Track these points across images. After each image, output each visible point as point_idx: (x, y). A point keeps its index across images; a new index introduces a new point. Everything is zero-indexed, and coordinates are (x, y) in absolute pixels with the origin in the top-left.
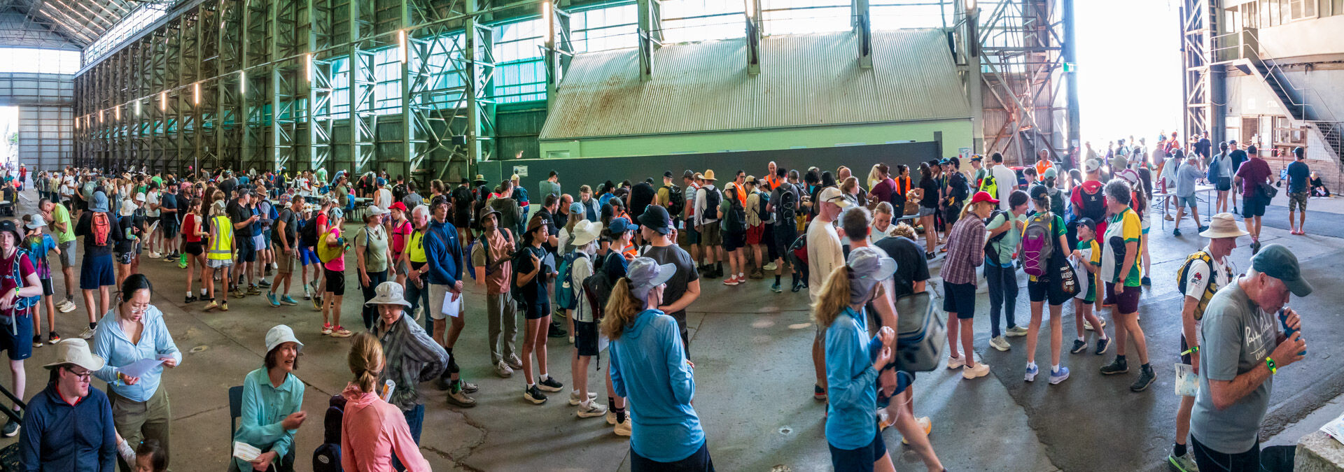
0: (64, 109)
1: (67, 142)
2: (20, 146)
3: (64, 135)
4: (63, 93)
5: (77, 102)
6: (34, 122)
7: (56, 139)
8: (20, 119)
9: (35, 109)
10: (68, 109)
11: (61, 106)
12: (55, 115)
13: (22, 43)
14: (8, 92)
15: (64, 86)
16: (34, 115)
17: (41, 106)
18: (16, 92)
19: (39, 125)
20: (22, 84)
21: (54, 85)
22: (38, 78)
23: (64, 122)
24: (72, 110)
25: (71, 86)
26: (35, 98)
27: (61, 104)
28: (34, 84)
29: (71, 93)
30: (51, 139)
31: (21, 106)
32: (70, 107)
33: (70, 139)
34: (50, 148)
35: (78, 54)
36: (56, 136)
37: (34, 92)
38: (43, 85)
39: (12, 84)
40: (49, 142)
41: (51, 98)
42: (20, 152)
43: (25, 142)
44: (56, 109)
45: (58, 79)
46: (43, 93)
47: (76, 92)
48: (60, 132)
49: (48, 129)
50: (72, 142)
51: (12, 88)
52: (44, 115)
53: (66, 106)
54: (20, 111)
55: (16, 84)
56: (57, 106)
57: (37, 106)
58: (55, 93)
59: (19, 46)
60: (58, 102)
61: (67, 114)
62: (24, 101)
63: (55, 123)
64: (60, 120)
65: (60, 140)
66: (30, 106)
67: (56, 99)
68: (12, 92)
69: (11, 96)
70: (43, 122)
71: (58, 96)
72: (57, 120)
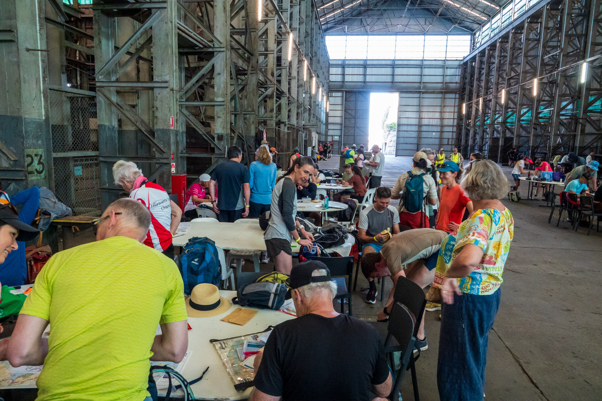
0: (448, 96)
1: (450, 129)
2: (398, 131)
3: (446, 122)
4: (448, 79)
5: (464, 88)
6: (415, 109)
7: (436, 126)
8: (400, 105)
9: (417, 95)
10: (453, 96)
11: (446, 93)
12: (438, 102)
14: (389, 79)
15: (449, 72)
16: (415, 102)
17: (423, 93)
18: (397, 79)
19: (420, 112)
20: (405, 71)
21: (439, 71)
22: (421, 65)
23: (447, 109)
24: (457, 96)
25: (458, 72)
26: (419, 84)
27: (445, 90)
28: (417, 71)
29: (457, 79)
30: (432, 125)
31: (401, 92)
32: (456, 93)
33: (453, 126)
34: (429, 135)
35: (468, 37)
36: (437, 122)
37: (417, 79)
38: (426, 71)
39: (393, 71)
40: (430, 129)
41: (434, 85)
42: (398, 137)
43: (405, 128)
44: (440, 96)
45: (444, 65)
46: (426, 79)
47: (464, 77)
48: (442, 119)
49: (431, 115)
50: (455, 129)
51: (393, 75)
52: (426, 102)
53: (451, 92)
54: (400, 97)
55: (398, 71)
56: (441, 93)
57: (420, 92)
58: (439, 79)
59: (403, 33)
60: (442, 88)
61: (451, 100)
62: (405, 88)
63: (438, 109)
64: (443, 106)
65: (442, 126)
66: (411, 92)
67: (440, 85)
68: (393, 79)
69: (392, 82)
70: (425, 109)
71: (443, 83)
72: (439, 107)
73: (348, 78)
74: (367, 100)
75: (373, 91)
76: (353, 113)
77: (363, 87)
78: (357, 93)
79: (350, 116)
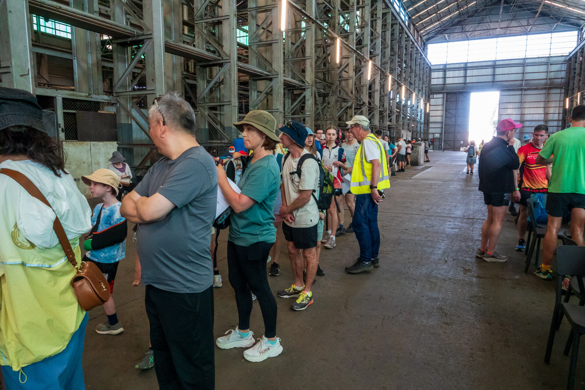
0: (553, 91)
1: (555, 123)
3: (550, 117)
4: (552, 75)
5: (569, 83)
6: (517, 105)
7: (539, 121)
8: (501, 103)
9: (519, 92)
10: (558, 91)
11: (550, 88)
12: (542, 98)
13: (508, 32)
14: (490, 79)
15: (554, 68)
16: (517, 99)
17: (525, 90)
18: (498, 78)
19: (522, 108)
20: (506, 70)
21: (543, 68)
22: (524, 63)
23: (552, 104)
24: (563, 91)
25: (564, 67)
26: (521, 82)
27: (549, 86)
28: (519, 69)
29: (563, 74)
30: (535, 121)
31: (502, 90)
32: (561, 88)
33: (558, 120)
35: (576, 33)
36: (541, 117)
37: (519, 77)
38: (529, 69)
39: (494, 72)
40: (533, 124)
41: (538, 81)
44: (544, 91)
45: (548, 62)
46: (528, 77)
47: (568, 72)
48: (546, 114)
49: (532, 111)
50: (560, 123)
51: (494, 75)
52: (529, 98)
53: (556, 88)
54: (501, 95)
55: (499, 71)
56: (545, 89)
57: (521, 90)
58: (543, 76)
59: (504, 35)
60: (546, 84)
61: (556, 95)
62: (506, 86)
63: (542, 105)
64: (547, 102)
65: (546, 121)
66: (513, 90)
67: (543, 82)
68: (494, 78)
69: (493, 82)
70: (527, 105)
71: (546, 79)
72: (543, 103)
73: (448, 81)
74: (467, 100)
75: (473, 91)
76: (453, 112)
77: (463, 88)
78: (458, 94)
79: (450, 115)
